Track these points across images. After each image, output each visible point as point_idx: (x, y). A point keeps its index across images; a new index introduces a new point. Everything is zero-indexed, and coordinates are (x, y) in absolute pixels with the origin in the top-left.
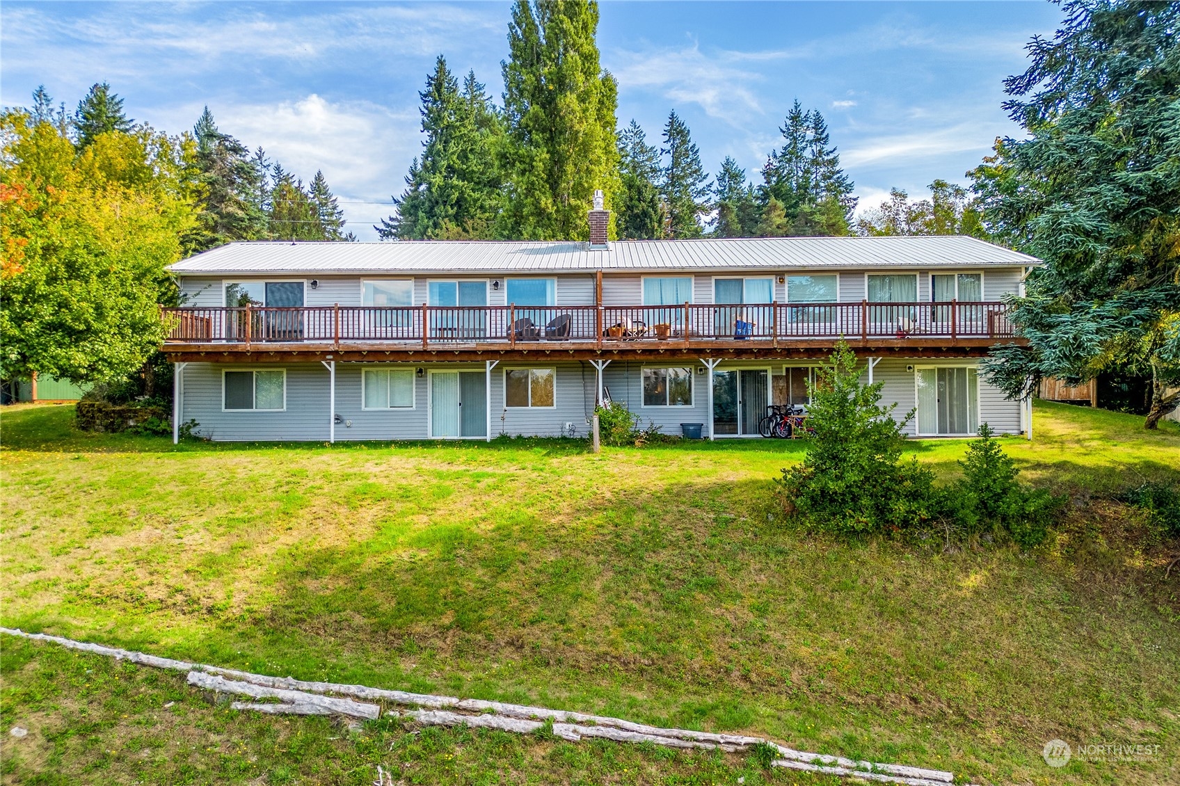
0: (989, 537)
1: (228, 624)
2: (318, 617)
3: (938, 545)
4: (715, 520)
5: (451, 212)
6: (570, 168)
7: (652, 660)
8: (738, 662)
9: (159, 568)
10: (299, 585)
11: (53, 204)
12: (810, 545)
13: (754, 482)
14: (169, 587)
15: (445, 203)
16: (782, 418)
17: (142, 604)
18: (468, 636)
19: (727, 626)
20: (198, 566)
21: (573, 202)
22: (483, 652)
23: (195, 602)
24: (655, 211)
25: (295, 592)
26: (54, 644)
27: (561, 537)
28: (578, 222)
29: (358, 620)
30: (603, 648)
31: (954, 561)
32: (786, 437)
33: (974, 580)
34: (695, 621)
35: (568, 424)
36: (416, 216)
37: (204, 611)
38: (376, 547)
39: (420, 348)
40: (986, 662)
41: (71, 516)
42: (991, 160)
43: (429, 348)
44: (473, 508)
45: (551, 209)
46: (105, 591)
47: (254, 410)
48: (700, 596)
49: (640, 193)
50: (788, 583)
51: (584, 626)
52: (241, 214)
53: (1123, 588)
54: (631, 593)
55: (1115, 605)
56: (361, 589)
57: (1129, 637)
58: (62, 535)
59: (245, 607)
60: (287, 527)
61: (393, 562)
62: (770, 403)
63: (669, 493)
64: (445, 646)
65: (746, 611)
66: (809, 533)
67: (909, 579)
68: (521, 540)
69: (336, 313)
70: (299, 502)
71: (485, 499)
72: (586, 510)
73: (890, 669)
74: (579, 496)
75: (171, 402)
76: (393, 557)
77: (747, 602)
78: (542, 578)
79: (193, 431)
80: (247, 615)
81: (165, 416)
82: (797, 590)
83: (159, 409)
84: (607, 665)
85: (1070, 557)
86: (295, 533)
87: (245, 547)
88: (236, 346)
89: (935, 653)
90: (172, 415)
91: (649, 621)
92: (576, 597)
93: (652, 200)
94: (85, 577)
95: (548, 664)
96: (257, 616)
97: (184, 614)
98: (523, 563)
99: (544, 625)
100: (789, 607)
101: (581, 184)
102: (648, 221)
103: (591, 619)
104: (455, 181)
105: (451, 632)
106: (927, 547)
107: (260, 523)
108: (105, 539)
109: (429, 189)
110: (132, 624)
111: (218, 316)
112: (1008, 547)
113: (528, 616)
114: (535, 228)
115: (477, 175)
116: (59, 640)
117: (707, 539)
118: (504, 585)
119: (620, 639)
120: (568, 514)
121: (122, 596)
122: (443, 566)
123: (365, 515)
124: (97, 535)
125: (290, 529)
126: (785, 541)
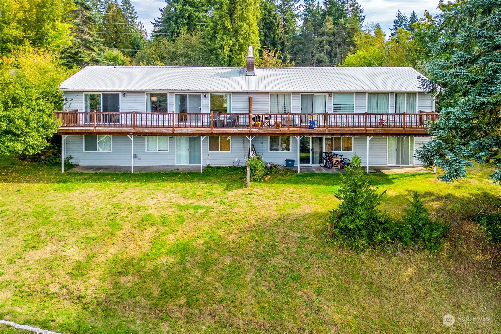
0: (416, 247)
1: (86, 306)
2: (126, 300)
3: (395, 251)
4: (300, 238)
5: (185, 22)
6: (239, 7)
7: (271, 324)
8: (308, 324)
9: (55, 272)
10: (118, 280)
11: (6, 65)
12: (340, 253)
13: (317, 214)
14: (60, 284)
15: (182, 17)
16: (329, 159)
17: (48, 295)
18: (192, 311)
19: (304, 302)
20: (73, 270)
21: (239, 23)
22: (198, 320)
23: (72, 294)
24: (276, 21)
25: (116, 285)
26: (9, 326)
27: (232, 248)
28: (242, 32)
29: (144, 302)
30: (251, 317)
31: (401, 260)
32: (331, 168)
33: (409, 272)
34: (290, 300)
35: (236, 159)
36: (170, 23)
37: (76, 298)
38: (152, 256)
39: (171, 132)
40: (413, 320)
41: (16, 236)
42: (423, 20)
43: (175, 132)
44: (194, 230)
45: (230, 27)
46: (32, 287)
47: (98, 151)
48: (292, 284)
49: (269, 12)
50: (330, 276)
51: (242, 304)
52: (91, 39)
53: (472, 273)
54: (263, 283)
55: (469, 283)
56: (145, 282)
57: (474, 302)
58: (12, 249)
59: (94, 295)
60: (112, 243)
61: (159, 265)
62: (324, 151)
63: (280, 220)
64: (181, 316)
65: (312, 293)
66: (340, 246)
67: (382, 272)
68: (215, 250)
69: (134, 115)
70: (118, 227)
71: (200, 224)
72: (243, 231)
73: (373, 326)
74: (241, 222)
75: (61, 147)
76: (158, 262)
77: (313, 287)
78: (224, 274)
79: (70, 161)
80: (94, 300)
81: (58, 154)
82: (334, 279)
83: (55, 151)
84: (252, 327)
85: (451, 257)
86: (116, 246)
87: (94, 257)
88: (90, 130)
89: (392, 315)
90: (61, 154)
91: (270, 300)
92: (239, 286)
93: (275, 16)
94: (23, 279)
95: (226, 327)
96: (99, 300)
97: (67, 300)
98: (216, 265)
99: (224, 304)
100: (330, 290)
101: (243, 15)
102: (273, 26)
103: (245, 299)
104: (187, 7)
105: (184, 308)
106: (390, 252)
107: (100, 240)
108: (32, 252)
109: (175, 10)
110: (44, 308)
111: (81, 116)
112: (424, 252)
113: (217, 298)
114: (223, 35)
115: (197, 4)
116: (11, 323)
117: (296, 250)
118: (207, 279)
119: (257, 312)
120: (236, 234)
121: (39, 291)
122: (181, 267)
123: (146, 235)
124: (28, 249)
125: (114, 244)
126: (330, 250)
